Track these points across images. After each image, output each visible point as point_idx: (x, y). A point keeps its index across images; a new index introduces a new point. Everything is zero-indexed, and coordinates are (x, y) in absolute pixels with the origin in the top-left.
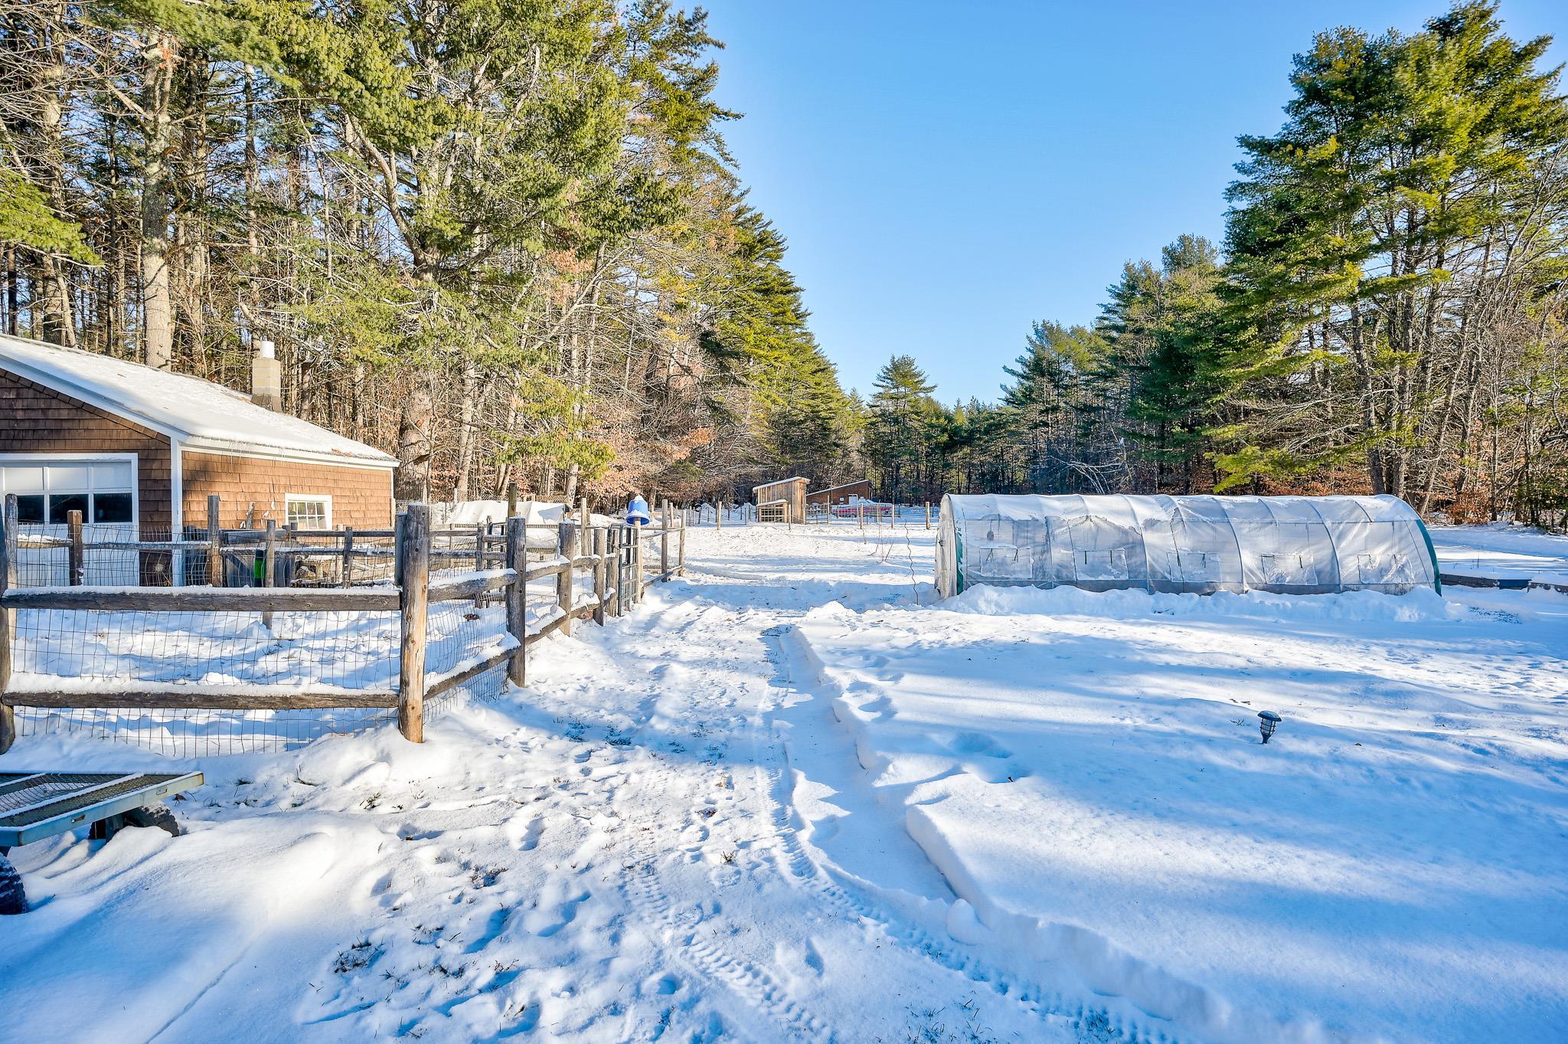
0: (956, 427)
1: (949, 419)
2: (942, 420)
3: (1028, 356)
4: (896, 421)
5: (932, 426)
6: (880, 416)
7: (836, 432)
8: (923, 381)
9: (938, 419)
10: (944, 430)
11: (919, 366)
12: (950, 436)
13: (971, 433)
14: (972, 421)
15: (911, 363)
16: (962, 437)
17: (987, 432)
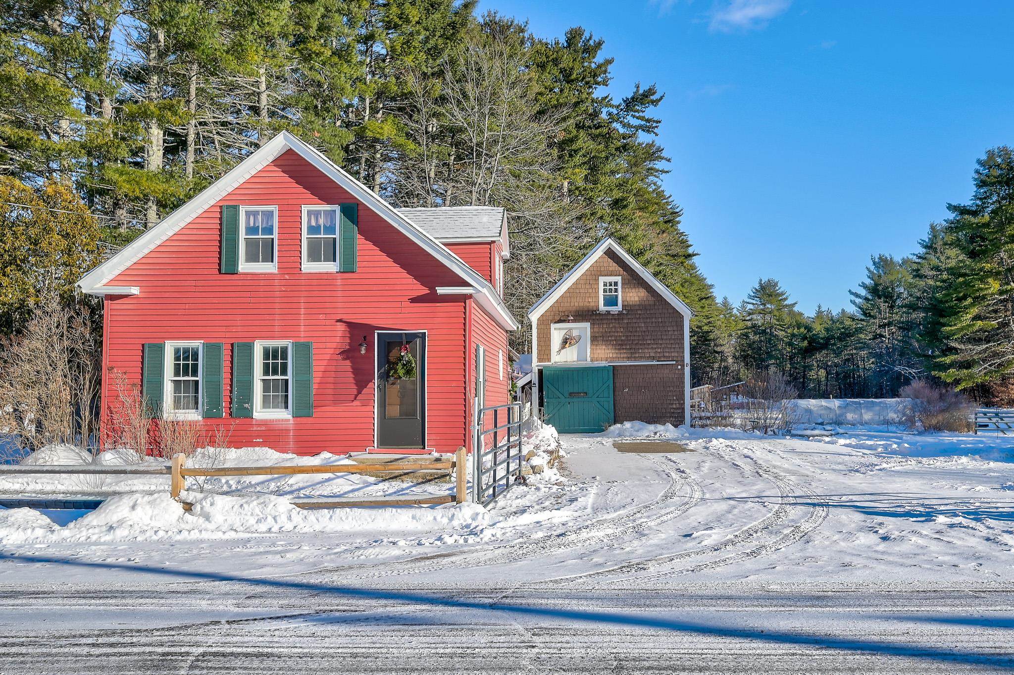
0: (814, 335)
1: (809, 329)
2: (802, 330)
3: (868, 282)
4: (764, 332)
5: (793, 335)
6: (751, 328)
7: (714, 340)
8: (786, 299)
9: (798, 328)
10: (804, 338)
11: (782, 287)
12: (809, 343)
13: (827, 339)
14: (827, 330)
15: (776, 284)
16: (820, 344)
17: (840, 339)
